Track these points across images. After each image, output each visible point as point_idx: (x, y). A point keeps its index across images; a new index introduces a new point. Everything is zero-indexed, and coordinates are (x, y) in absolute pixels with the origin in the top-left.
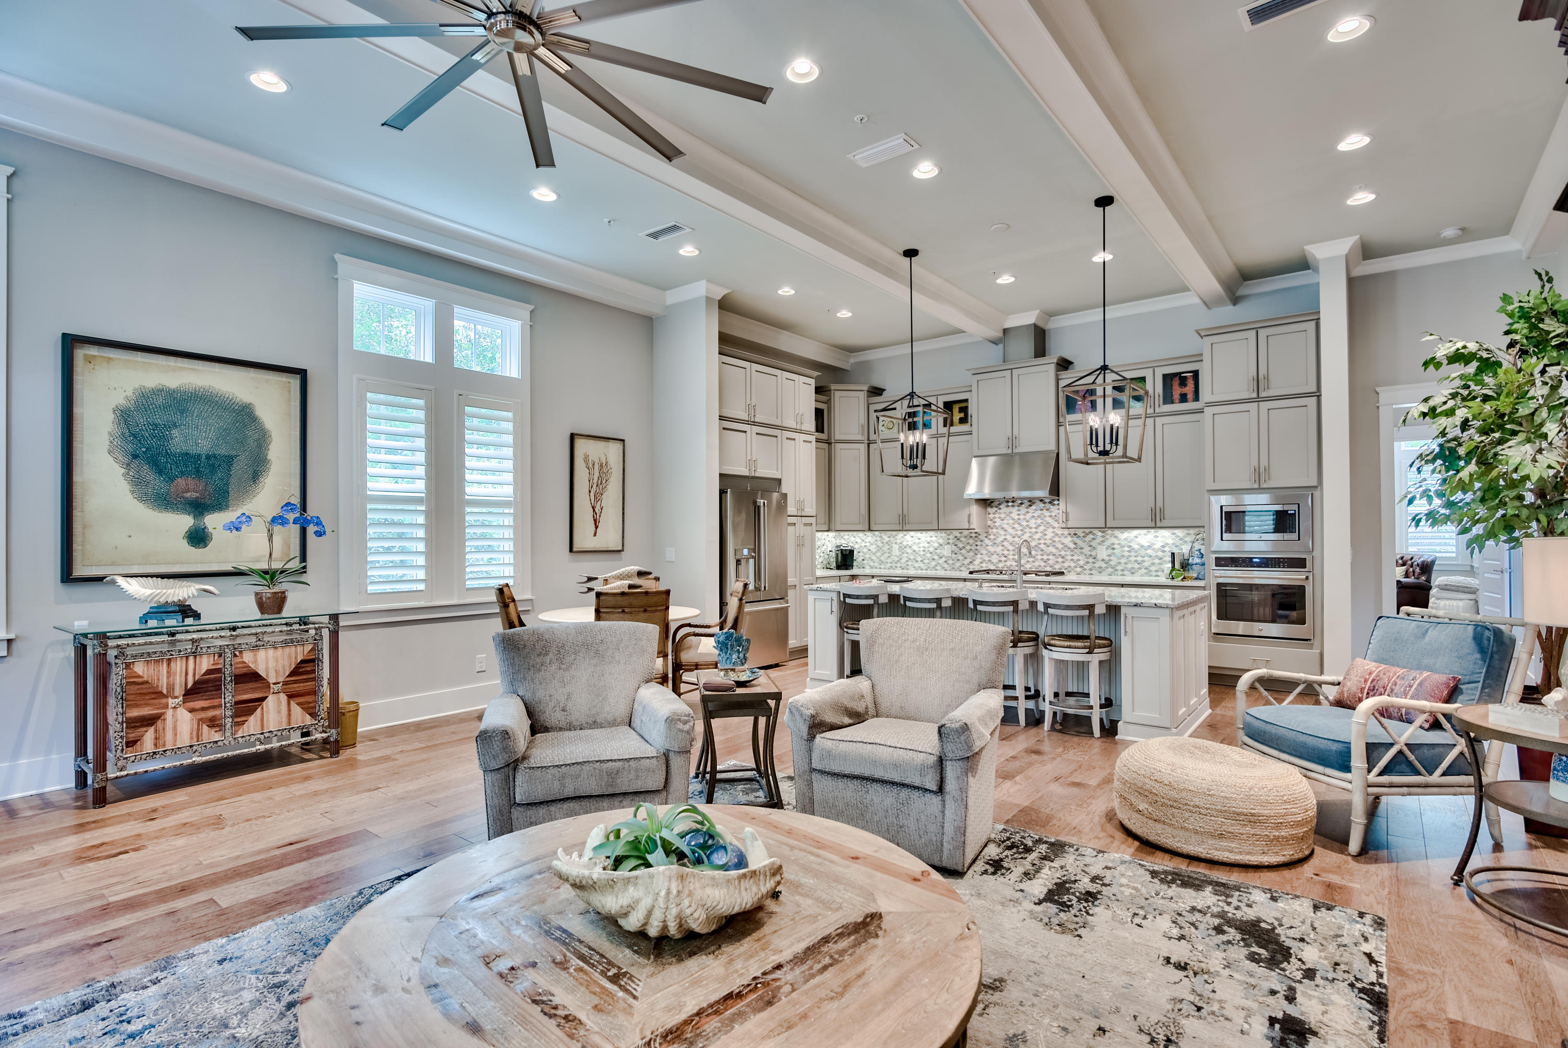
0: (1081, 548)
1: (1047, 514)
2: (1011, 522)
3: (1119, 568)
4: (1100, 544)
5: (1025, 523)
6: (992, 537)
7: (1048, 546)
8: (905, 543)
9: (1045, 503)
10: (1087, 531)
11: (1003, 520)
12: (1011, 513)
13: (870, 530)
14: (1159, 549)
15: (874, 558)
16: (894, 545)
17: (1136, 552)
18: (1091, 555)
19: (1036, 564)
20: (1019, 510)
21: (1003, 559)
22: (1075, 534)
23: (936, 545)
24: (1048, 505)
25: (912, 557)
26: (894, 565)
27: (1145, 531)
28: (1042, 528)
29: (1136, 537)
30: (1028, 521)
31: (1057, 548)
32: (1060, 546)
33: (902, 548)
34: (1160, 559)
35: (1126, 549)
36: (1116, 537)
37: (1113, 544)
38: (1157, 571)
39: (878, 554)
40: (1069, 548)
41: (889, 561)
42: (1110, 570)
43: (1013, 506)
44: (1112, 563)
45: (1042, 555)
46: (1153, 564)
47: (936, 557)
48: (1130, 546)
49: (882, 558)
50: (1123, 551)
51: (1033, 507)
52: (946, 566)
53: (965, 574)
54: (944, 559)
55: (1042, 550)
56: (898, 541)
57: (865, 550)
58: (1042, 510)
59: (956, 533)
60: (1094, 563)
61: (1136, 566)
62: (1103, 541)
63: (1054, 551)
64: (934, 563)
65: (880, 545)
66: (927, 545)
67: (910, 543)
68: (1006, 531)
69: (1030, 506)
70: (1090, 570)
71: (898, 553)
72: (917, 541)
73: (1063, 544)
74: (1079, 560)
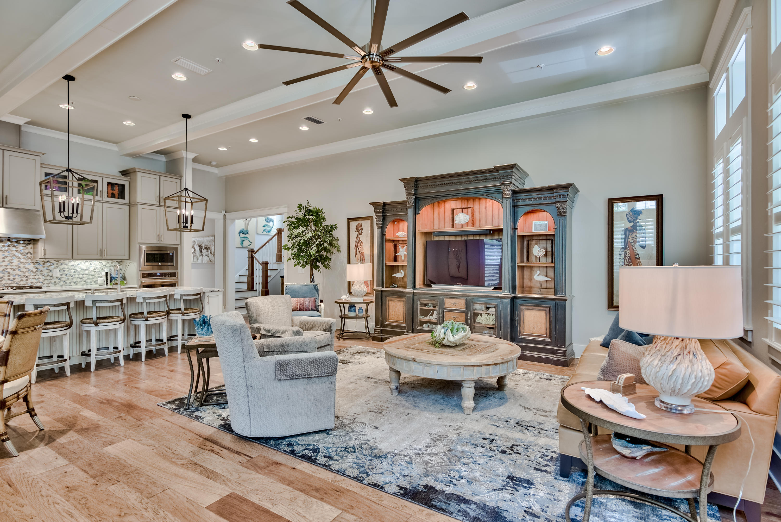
0: (41, 271)
1: (14, 249)
3: (68, 281)
4: (55, 268)
7: (14, 270)
9: (12, 242)
10: (46, 260)
14: (92, 271)
17: (79, 272)
18: (48, 275)
22: (37, 262)
24: (16, 244)
27: (84, 261)
28: (9, 258)
29: (78, 264)
31: (22, 271)
32: (24, 270)
34: (93, 276)
35: (73, 271)
36: (66, 264)
37: (64, 268)
38: (91, 282)
40: (32, 271)
42: (62, 283)
44: (63, 279)
45: (9, 276)
46: (89, 278)
48: (75, 269)
50: (71, 272)
55: (9, 273)
58: (9, 246)
60: (50, 279)
61: (79, 280)
62: (57, 267)
63: (19, 273)
70: (48, 284)
73: (27, 268)
74: (39, 278)
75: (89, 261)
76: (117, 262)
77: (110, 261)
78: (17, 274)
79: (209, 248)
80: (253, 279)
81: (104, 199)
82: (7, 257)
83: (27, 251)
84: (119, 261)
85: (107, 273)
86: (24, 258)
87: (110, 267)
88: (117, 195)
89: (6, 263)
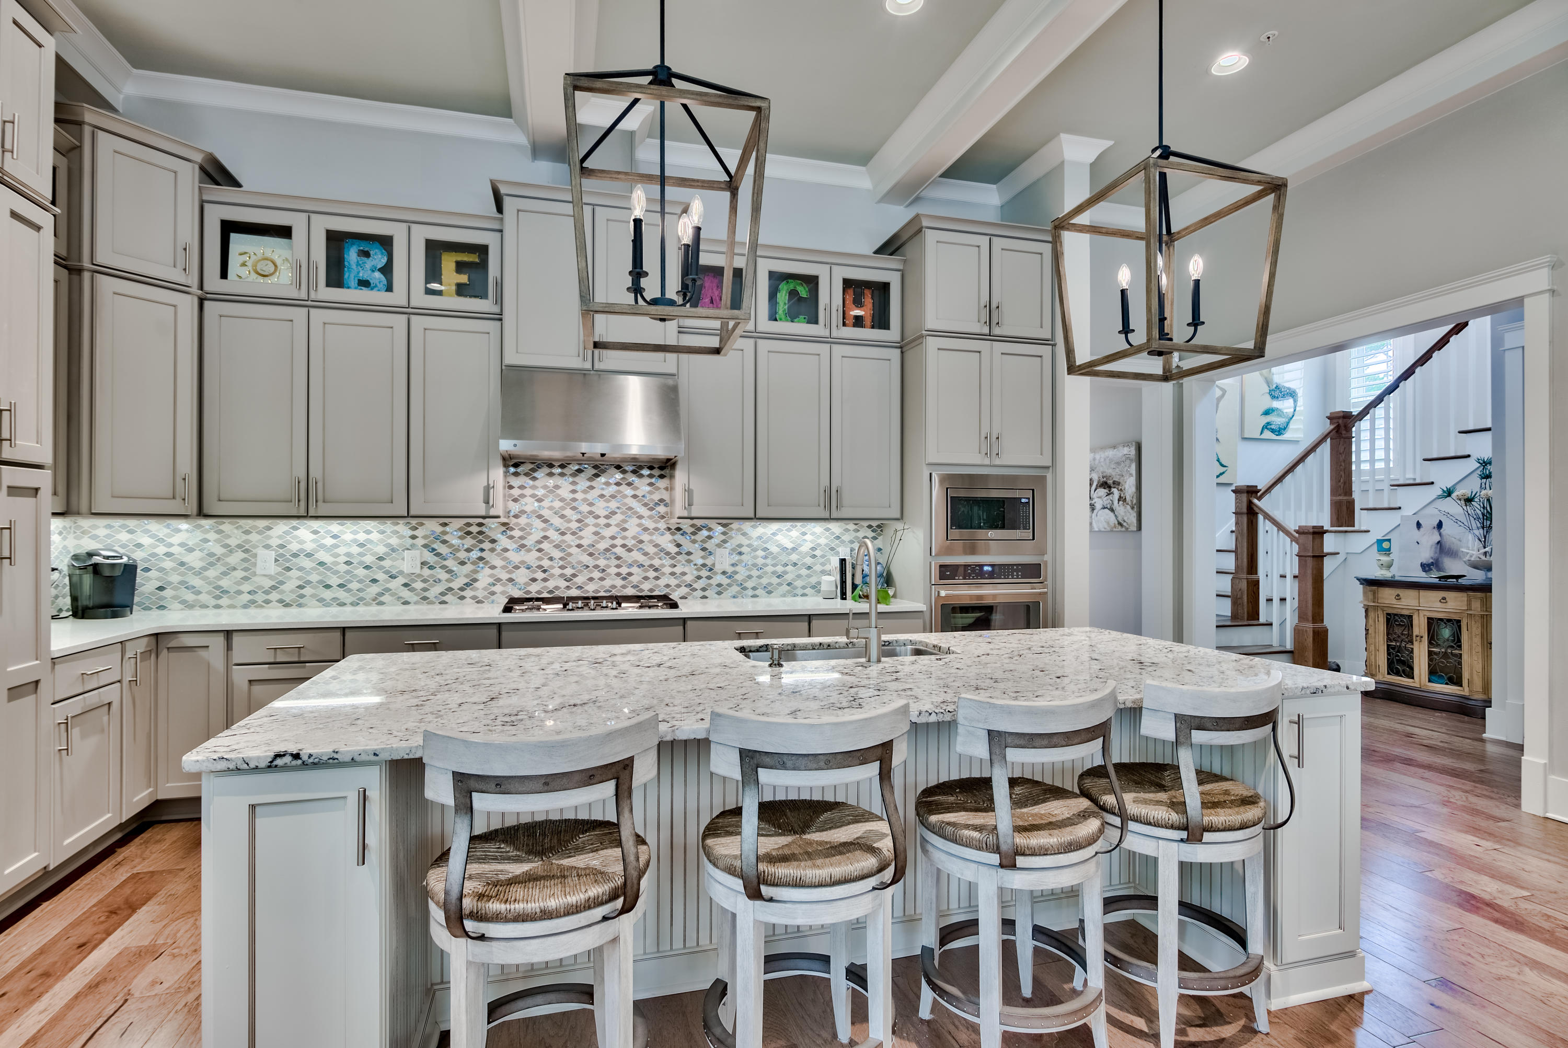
0: (689, 553)
1: (629, 492)
2: (557, 504)
3: (749, 584)
4: (719, 546)
5: (585, 508)
6: (517, 533)
7: (630, 550)
8: (294, 547)
9: (624, 472)
10: (699, 523)
11: (540, 500)
12: (557, 487)
13: (201, 513)
14: (807, 553)
15: (196, 582)
16: (261, 552)
17: (774, 558)
18: (704, 565)
19: (607, 583)
20: (574, 483)
21: (540, 575)
22: (679, 529)
23: (381, 550)
24: (632, 478)
25: (314, 578)
26: (260, 597)
27: (788, 524)
28: (619, 517)
29: (774, 534)
30: (591, 504)
31: (646, 554)
32: (651, 550)
33: (286, 561)
34: (809, 568)
35: (760, 553)
36: (744, 534)
37: (740, 546)
38: (804, 588)
39: (212, 573)
40: (668, 553)
41: (246, 587)
42: (735, 589)
43: (562, 475)
44: (738, 577)
45: (618, 566)
46: (799, 576)
47: (380, 576)
48: (765, 549)
49: (225, 583)
50: (756, 557)
51: (602, 479)
52: (406, 594)
53: (493, 612)
54: (401, 580)
55: (618, 558)
56: (275, 542)
57: (168, 564)
58: (618, 484)
59: (433, 526)
60: (709, 578)
61: (775, 580)
62: (725, 541)
63: (641, 558)
64: (374, 589)
65: (219, 550)
66: (355, 550)
67: (309, 547)
68: (546, 521)
69: (597, 476)
70: (704, 589)
71: (273, 569)
72: (329, 541)
73: (656, 546)
74: (684, 574)
75: (799, 524)
76: (870, 527)
77: (851, 526)
78: (636, 561)
79: (1116, 483)
80: (1254, 586)
81: (834, 334)
82: (614, 513)
83: (656, 497)
84: (875, 524)
85: (843, 561)
86: (650, 517)
87: (852, 542)
88: (868, 321)
89: (613, 531)
